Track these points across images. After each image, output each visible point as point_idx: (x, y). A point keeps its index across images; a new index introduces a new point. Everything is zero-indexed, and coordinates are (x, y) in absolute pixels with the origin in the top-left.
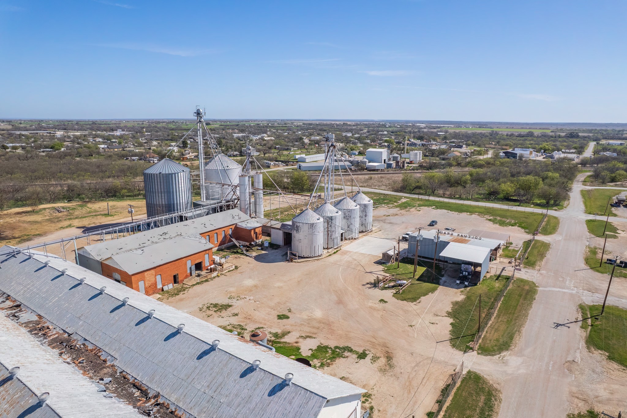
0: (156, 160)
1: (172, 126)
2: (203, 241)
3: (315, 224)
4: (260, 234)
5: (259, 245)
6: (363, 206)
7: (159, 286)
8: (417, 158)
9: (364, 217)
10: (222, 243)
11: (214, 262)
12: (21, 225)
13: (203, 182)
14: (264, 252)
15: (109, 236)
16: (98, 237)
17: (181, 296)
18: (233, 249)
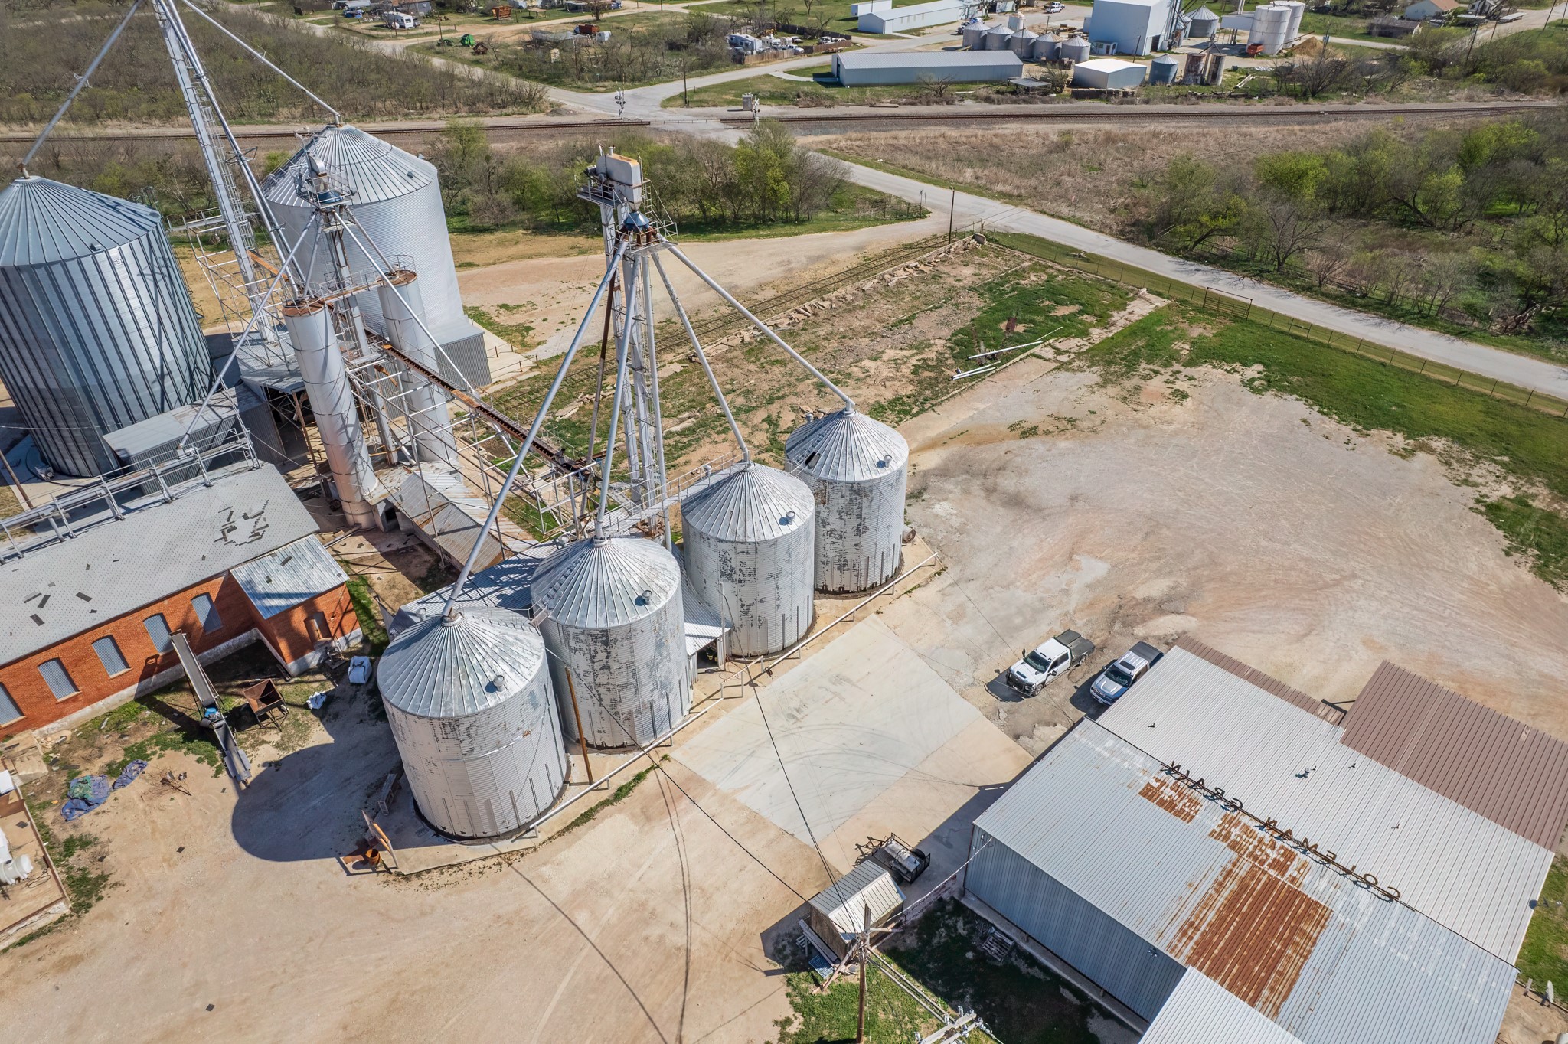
0: (410, 17)
3: (466, 723)
4: (346, 612)
6: (847, 493)
8: (1276, 33)
9: (850, 535)
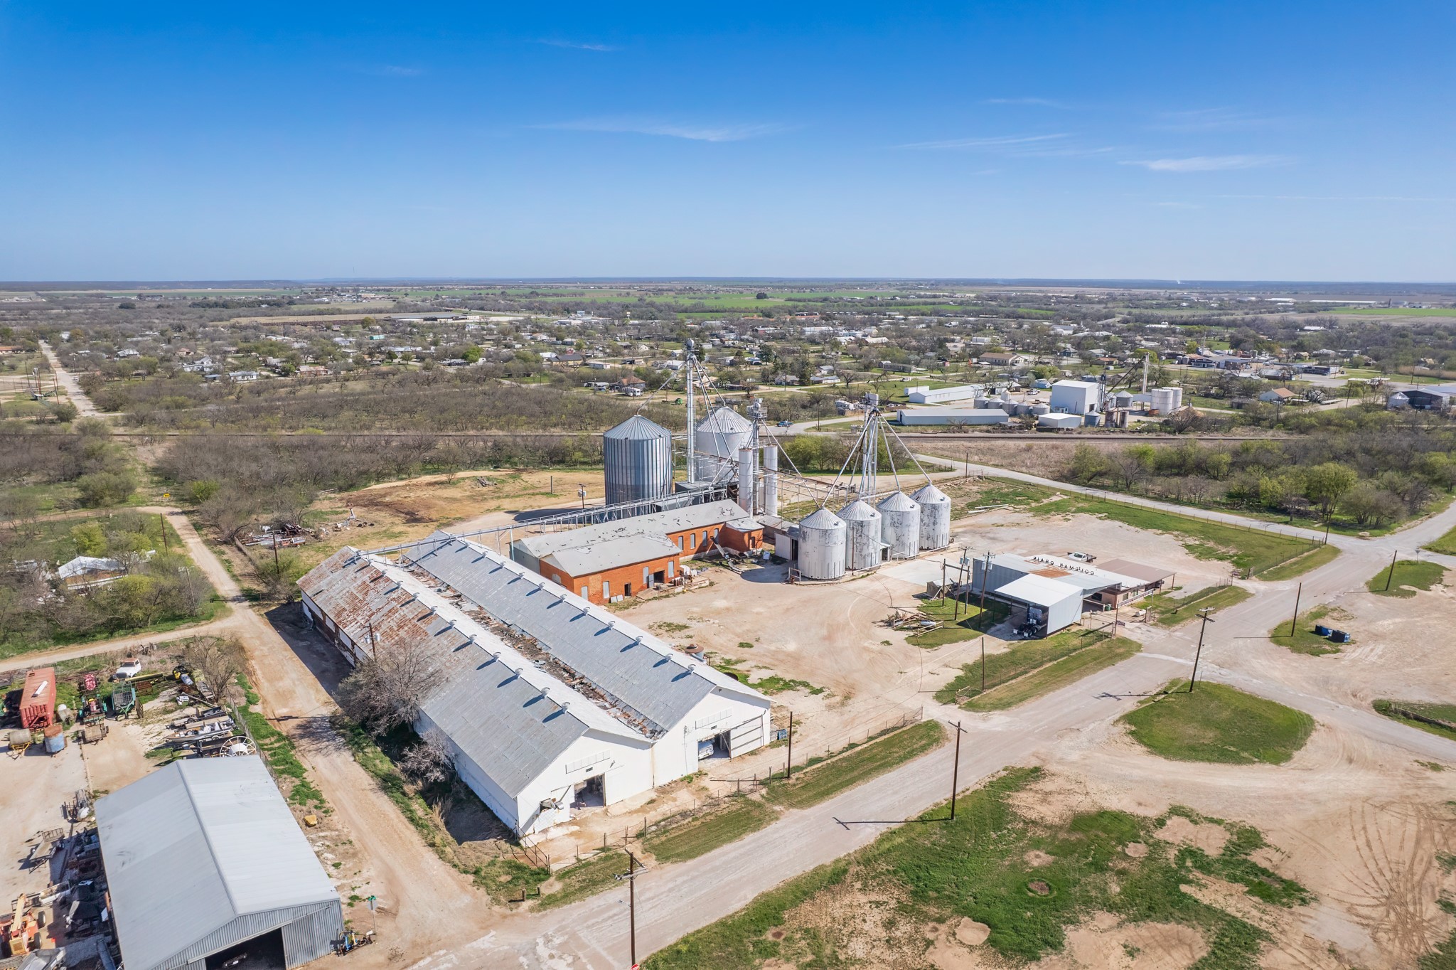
0: (639, 390)
1: (686, 302)
2: (669, 543)
3: (831, 531)
4: (759, 540)
5: (756, 557)
7: (606, 596)
10: (702, 549)
11: (681, 573)
12: (437, 502)
13: (691, 452)
14: (759, 567)
15: (551, 528)
16: (537, 528)
17: (631, 610)
18: (716, 559)
